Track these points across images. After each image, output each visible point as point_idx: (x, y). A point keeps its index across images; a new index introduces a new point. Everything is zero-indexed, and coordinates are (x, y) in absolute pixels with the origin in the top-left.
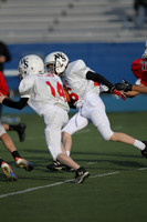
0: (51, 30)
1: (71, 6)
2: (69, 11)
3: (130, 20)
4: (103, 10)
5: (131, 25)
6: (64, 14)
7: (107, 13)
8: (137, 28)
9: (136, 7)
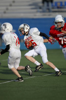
0: (5, 13)
1: (14, 2)
2: (13, 4)
3: (40, 8)
4: (28, 4)
5: (41, 10)
6: (11, 5)
7: (30, 5)
8: (44, 12)
9: (43, 2)
